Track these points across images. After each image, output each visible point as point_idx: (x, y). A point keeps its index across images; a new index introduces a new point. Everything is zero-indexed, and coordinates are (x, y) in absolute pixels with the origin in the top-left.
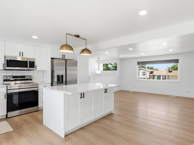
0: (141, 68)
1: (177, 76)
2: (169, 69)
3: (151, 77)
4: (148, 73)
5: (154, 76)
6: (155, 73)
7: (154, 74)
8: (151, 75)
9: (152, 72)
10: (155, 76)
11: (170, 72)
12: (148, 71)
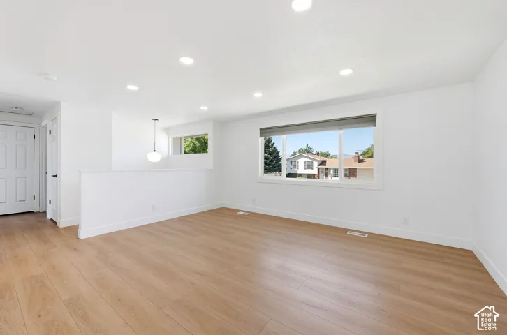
0: (304, 153)
1: (373, 169)
2: (358, 157)
3: (322, 172)
4: (316, 164)
5: (327, 169)
6: (330, 164)
7: (328, 165)
8: (322, 169)
9: (323, 163)
10: (330, 169)
11: (360, 161)
12: (316, 160)
